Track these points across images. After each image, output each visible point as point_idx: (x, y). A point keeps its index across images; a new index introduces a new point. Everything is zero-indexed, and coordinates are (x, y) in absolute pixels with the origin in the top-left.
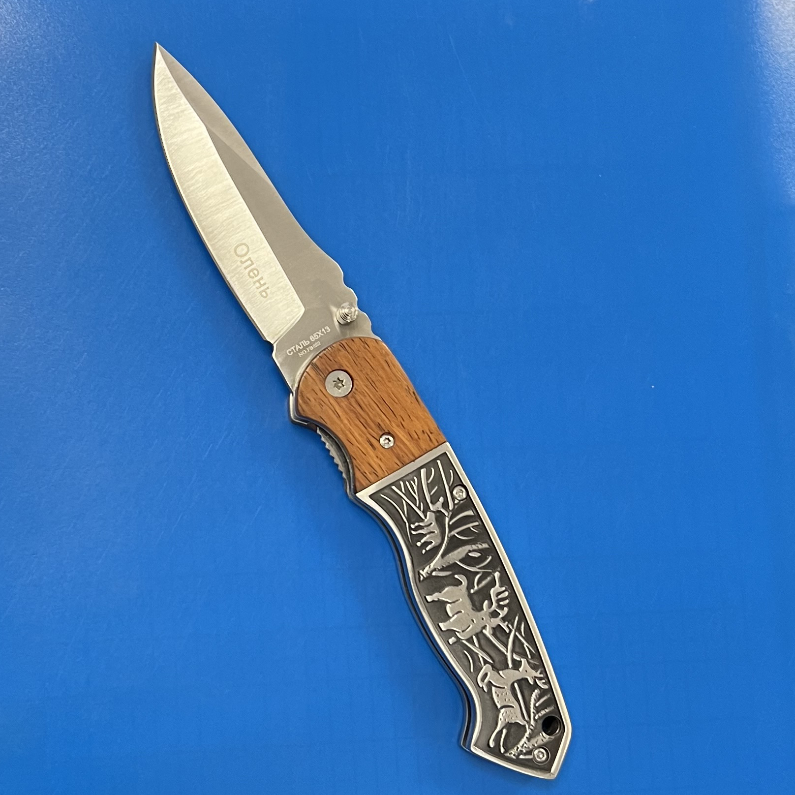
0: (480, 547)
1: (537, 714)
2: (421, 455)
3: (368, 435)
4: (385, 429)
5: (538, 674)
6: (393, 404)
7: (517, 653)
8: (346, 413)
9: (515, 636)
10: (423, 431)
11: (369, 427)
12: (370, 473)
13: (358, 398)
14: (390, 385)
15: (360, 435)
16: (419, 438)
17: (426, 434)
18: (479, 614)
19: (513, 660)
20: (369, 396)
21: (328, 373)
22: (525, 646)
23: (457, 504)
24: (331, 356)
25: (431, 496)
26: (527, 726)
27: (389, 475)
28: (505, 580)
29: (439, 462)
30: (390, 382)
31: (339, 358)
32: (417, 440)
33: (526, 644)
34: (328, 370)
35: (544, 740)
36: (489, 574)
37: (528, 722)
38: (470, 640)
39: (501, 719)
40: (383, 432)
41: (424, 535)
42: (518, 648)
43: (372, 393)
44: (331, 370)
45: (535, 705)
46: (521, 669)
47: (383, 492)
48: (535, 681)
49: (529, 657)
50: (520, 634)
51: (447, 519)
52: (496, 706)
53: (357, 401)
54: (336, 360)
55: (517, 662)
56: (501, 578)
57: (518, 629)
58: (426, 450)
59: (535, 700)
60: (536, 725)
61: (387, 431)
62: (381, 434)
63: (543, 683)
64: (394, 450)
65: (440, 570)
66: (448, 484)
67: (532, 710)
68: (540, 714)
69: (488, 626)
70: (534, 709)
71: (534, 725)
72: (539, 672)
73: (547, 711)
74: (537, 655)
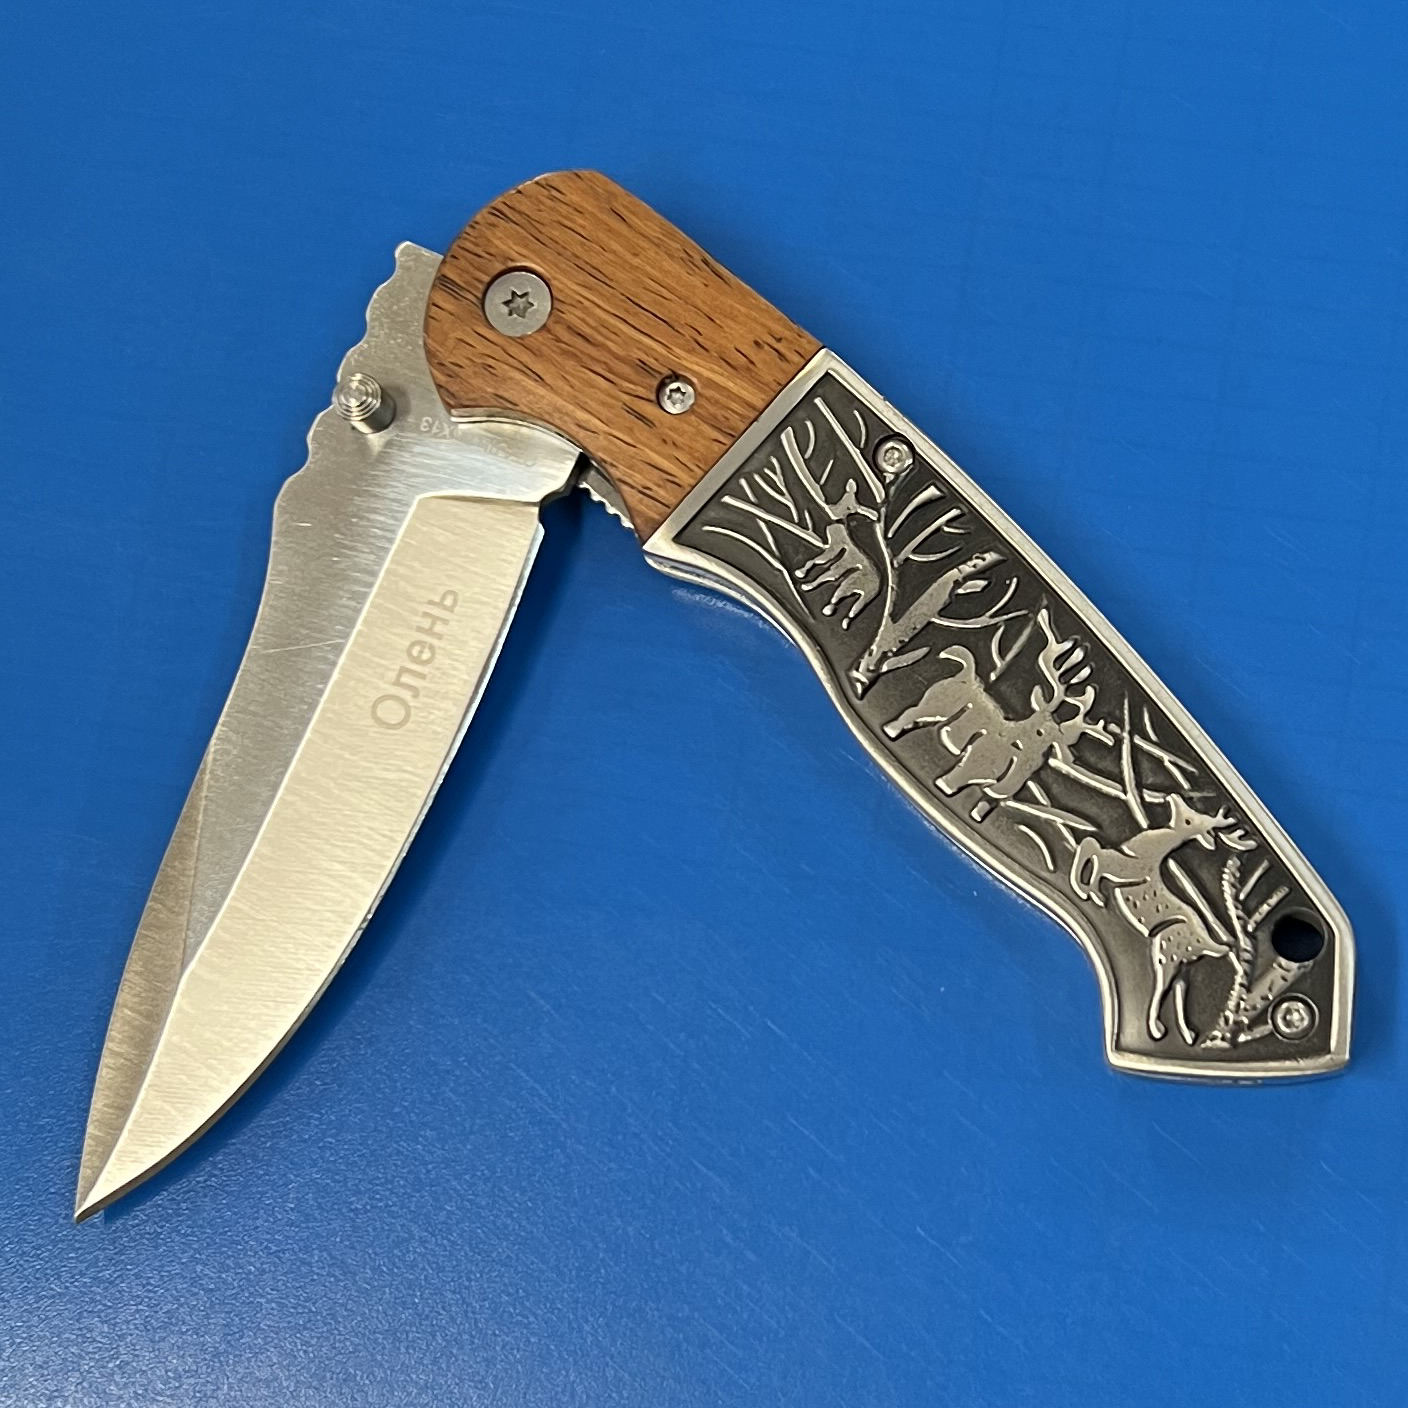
0: (980, 563)
1: (1250, 918)
2: (768, 399)
3: (626, 398)
4: (663, 371)
5: (1219, 820)
6: (662, 305)
7: (1153, 788)
8: (555, 364)
9: (1134, 747)
10: (757, 343)
11: (621, 378)
12: (660, 486)
13: (574, 321)
14: (636, 261)
15: (602, 403)
16: (752, 363)
17: (766, 347)
18: (1026, 724)
19: (1147, 807)
20: (599, 306)
21: (482, 287)
22: (1167, 764)
23: (892, 483)
24: (476, 245)
25: (822, 488)
26: (1232, 956)
27: (706, 473)
28: (1067, 623)
29: (818, 401)
30: (636, 255)
31: (497, 242)
32: (748, 369)
33: (1166, 758)
34: (481, 282)
35: (1290, 976)
36: (1022, 621)
37: (1234, 946)
39: (1160, 962)
40: (659, 378)
41: (833, 587)
42: (1150, 775)
43: (601, 295)
44: (487, 279)
45: (1236, 898)
46: (1172, 823)
47: (702, 517)
48: (1217, 839)
49: (1186, 786)
50: (1146, 737)
51: (879, 529)
52: (1140, 934)
53: (570, 328)
54: (493, 251)
55: (1159, 809)
57: (1137, 729)
58: (779, 384)
59: (1233, 885)
60: (1255, 947)
61: (666, 372)
62: (655, 383)
63: (1240, 838)
64: (699, 410)
65: (896, 654)
66: (856, 444)
67: (1233, 912)
68: (1257, 917)
69: (1055, 744)
70: (1237, 908)
71: (1249, 948)
72: (1220, 816)
73: (1273, 901)
74: (1203, 777)
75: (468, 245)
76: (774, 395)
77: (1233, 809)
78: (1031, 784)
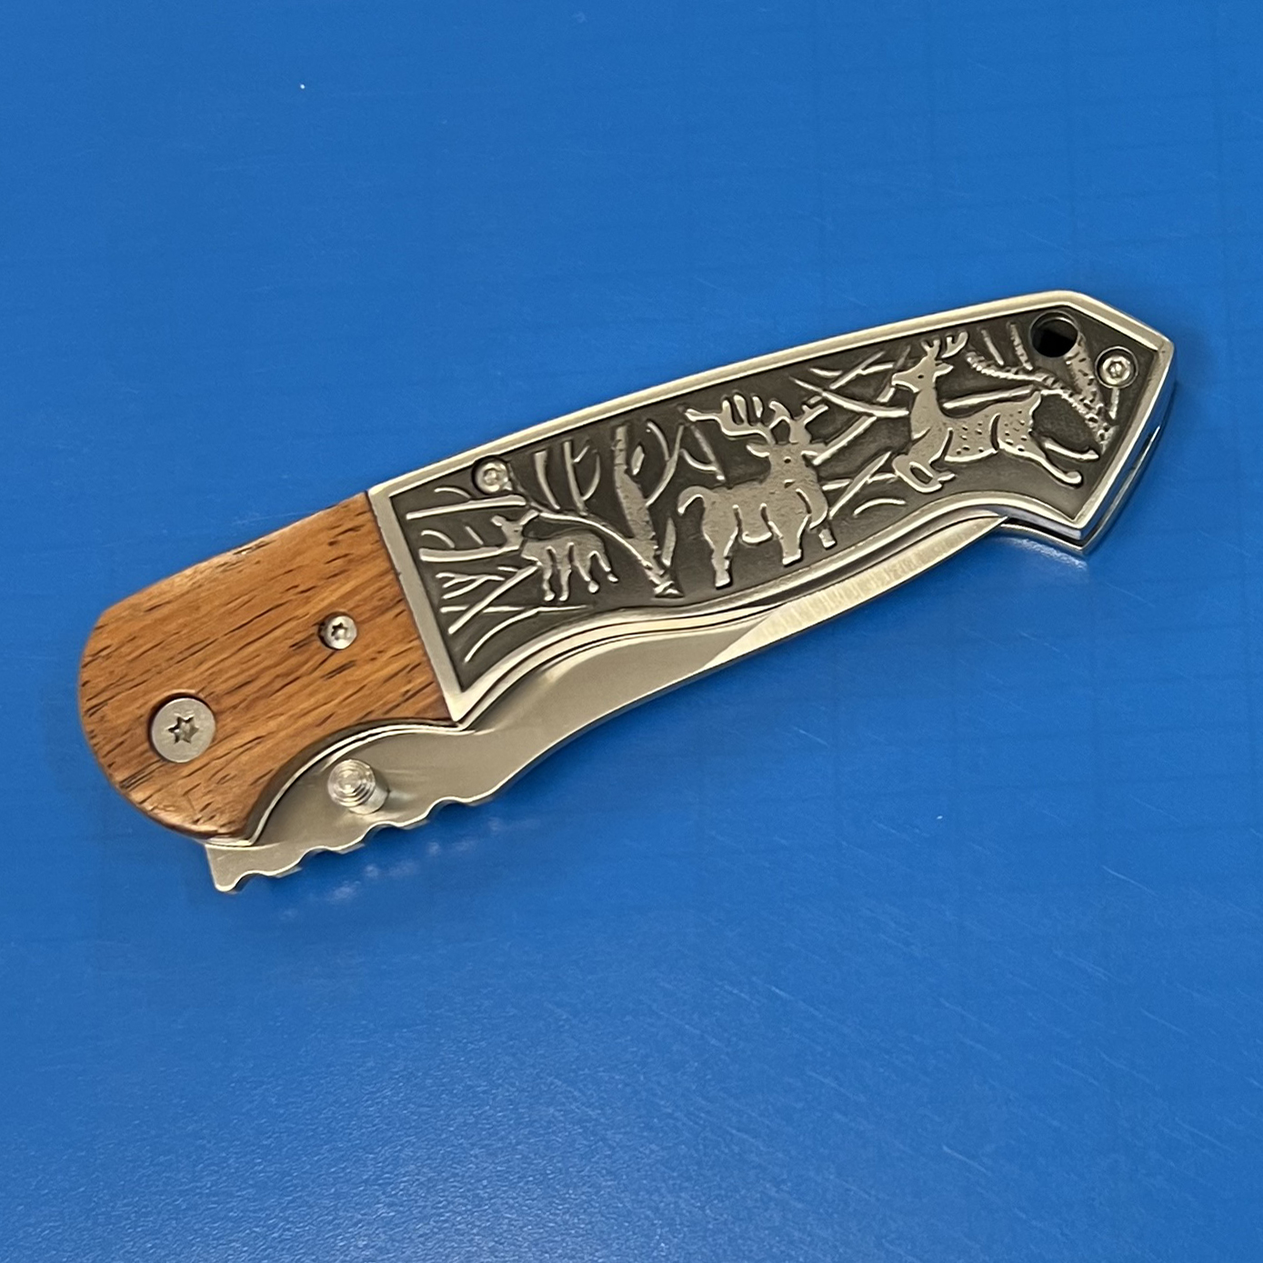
0: (621, 446)
1: (1022, 364)
2: (385, 556)
3: (317, 673)
4: (311, 632)
5: (931, 351)
7: (879, 391)
8: (254, 720)
9: (838, 392)
10: (331, 544)
11: (297, 671)
12: (410, 682)
13: (224, 687)
14: (204, 610)
15: (311, 695)
16: (346, 555)
17: (340, 538)
18: (775, 468)
19: (893, 404)
20: (222, 660)
21: (150, 754)
22: (865, 373)
23: (514, 487)
24: (111, 741)
25: (486, 545)
26: (1045, 392)
27: (419, 637)
28: (707, 397)
29: (409, 516)
30: (198, 608)
31: (119, 722)
32: (350, 561)
33: (859, 371)
34: (145, 752)
35: (1083, 355)
36: (688, 433)
37: (1038, 387)
38: (831, 498)
39: (1020, 450)
40: (316, 637)
41: (574, 575)
42: (865, 390)
43: (215, 653)
44: (146, 745)
45: (1000, 368)
46: (915, 390)
47: (457, 658)
48: (947, 360)
49: (890, 366)
50: (836, 379)
51: (546, 515)
52: (991, 456)
53: (230, 692)
54: (124, 729)
55: (898, 396)
56: (702, 409)
57: (823, 383)
58: (377, 542)
59: (989, 366)
60: (1045, 371)
61: (315, 629)
62: (319, 643)
63: (953, 342)
64: (363, 618)
65: (661, 547)
66: (464, 501)
67: (1011, 376)
68: (1023, 359)
69: (803, 452)
70: (1008, 371)
71: (1045, 376)
72: (927, 348)
73: (1017, 341)
74: (888, 349)
75: (107, 748)
76: (383, 550)
77: (927, 336)
78: (826, 488)
